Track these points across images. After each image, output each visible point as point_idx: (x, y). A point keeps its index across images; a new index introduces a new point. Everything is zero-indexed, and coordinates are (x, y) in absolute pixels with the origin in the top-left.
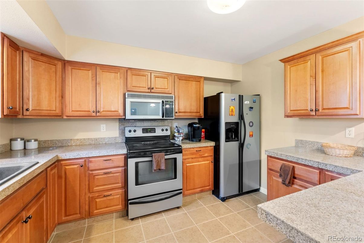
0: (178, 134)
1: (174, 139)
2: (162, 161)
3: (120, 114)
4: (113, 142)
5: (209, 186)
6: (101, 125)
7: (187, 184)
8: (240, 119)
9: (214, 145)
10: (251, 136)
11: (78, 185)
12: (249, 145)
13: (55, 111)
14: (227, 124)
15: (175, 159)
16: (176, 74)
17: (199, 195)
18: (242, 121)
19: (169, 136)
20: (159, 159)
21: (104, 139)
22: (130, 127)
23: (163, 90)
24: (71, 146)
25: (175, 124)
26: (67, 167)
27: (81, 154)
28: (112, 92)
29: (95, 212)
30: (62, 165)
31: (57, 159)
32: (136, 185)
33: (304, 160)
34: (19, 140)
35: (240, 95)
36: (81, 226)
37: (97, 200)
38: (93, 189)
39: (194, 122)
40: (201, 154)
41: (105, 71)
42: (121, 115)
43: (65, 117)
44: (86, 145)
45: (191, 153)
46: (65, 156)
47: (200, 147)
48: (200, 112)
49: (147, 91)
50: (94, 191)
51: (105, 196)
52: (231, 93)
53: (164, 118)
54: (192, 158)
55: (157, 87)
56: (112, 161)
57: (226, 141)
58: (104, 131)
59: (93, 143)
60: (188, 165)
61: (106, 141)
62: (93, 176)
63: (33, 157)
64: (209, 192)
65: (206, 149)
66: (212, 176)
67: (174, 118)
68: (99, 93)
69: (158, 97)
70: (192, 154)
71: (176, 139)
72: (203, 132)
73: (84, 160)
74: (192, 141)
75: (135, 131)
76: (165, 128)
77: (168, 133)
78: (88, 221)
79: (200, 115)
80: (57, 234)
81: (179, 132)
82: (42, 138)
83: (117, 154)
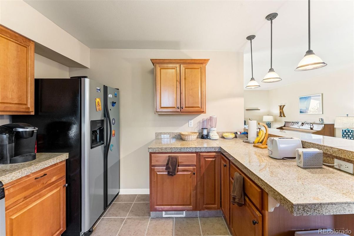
8: (106, 116)
9: (68, 158)
10: (113, 136)
33: (186, 149)
35: (105, 86)
40: (45, 181)
48: (26, 104)
54: (26, 198)
57: (92, 148)
60: (15, 216)
65: (54, 169)
70: (27, 188)
74: (14, 162)
79: (27, 110)
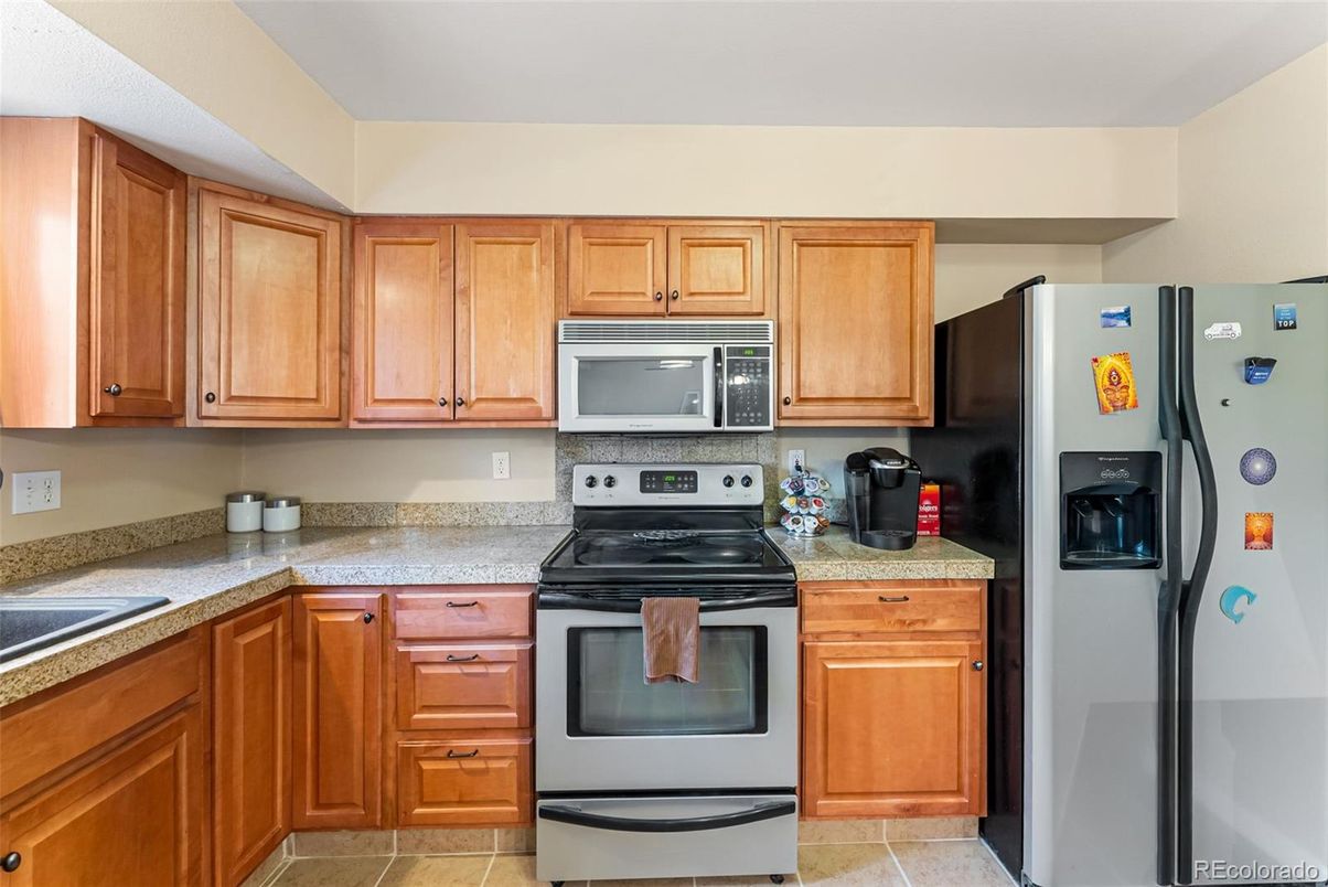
0: (799, 504)
1: (777, 524)
2: (686, 641)
3: (539, 410)
4: (534, 523)
5: (959, 792)
6: (494, 454)
7: (826, 763)
8: (1173, 432)
9: (992, 576)
10: (1257, 543)
11: (358, 691)
12: (1244, 598)
13: (316, 400)
14: (1068, 460)
15: (760, 633)
16: (784, 223)
17: (902, 825)
18: (1187, 445)
19: (760, 507)
20: (671, 628)
21: (503, 506)
22: (599, 463)
23: (721, 304)
24: (396, 527)
25: (792, 455)
26: (322, 618)
27: (368, 573)
28: (509, 322)
29: (418, 811)
30: (305, 608)
31: (288, 584)
32: (570, 734)
34: (248, 498)
35: (1170, 290)
36: (376, 852)
37: (426, 765)
38: (411, 716)
39: (876, 449)
40: (909, 616)
41: (488, 239)
42: (544, 415)
43: (354, 425)
44: (442, 526)
45: (850, 608)
46: (314, 572)
47: (903, 582)
48: (910, 399)
49: (652, 308)
50: (413, 727)
51: (450, 756)
52: (1105, 282)
53: (725, 427)
54: (858, 635)
55: (692, 291)
56: (482, 608)
57: (1065, 565)
58: (500, 476)
59: (467, 519)
60: (831, 666)
61: (511, 515)
62: (409, 665)
63: (248, 563)
64: (958, 821)
65: (938, 595)
66: (978, 745)
67: (771, 428)
68: (463, 330)
69: (697, 335)
70: (859, 612)
71: (789, 525)
72: (930, 496)
73: (378, 596)
74: (868, 542)
75: (610, 482)
76: (738, 472)
77: (755, 495)
78: (399, 839)
79: (912, 415)
80: (295, 864)
81: (799, 492)
82: (315, 495)
83: (499, 581)
